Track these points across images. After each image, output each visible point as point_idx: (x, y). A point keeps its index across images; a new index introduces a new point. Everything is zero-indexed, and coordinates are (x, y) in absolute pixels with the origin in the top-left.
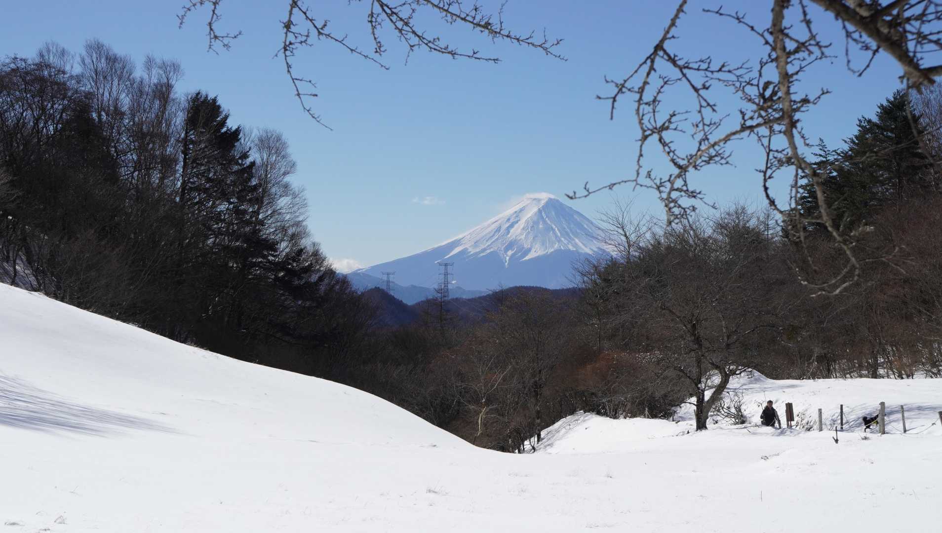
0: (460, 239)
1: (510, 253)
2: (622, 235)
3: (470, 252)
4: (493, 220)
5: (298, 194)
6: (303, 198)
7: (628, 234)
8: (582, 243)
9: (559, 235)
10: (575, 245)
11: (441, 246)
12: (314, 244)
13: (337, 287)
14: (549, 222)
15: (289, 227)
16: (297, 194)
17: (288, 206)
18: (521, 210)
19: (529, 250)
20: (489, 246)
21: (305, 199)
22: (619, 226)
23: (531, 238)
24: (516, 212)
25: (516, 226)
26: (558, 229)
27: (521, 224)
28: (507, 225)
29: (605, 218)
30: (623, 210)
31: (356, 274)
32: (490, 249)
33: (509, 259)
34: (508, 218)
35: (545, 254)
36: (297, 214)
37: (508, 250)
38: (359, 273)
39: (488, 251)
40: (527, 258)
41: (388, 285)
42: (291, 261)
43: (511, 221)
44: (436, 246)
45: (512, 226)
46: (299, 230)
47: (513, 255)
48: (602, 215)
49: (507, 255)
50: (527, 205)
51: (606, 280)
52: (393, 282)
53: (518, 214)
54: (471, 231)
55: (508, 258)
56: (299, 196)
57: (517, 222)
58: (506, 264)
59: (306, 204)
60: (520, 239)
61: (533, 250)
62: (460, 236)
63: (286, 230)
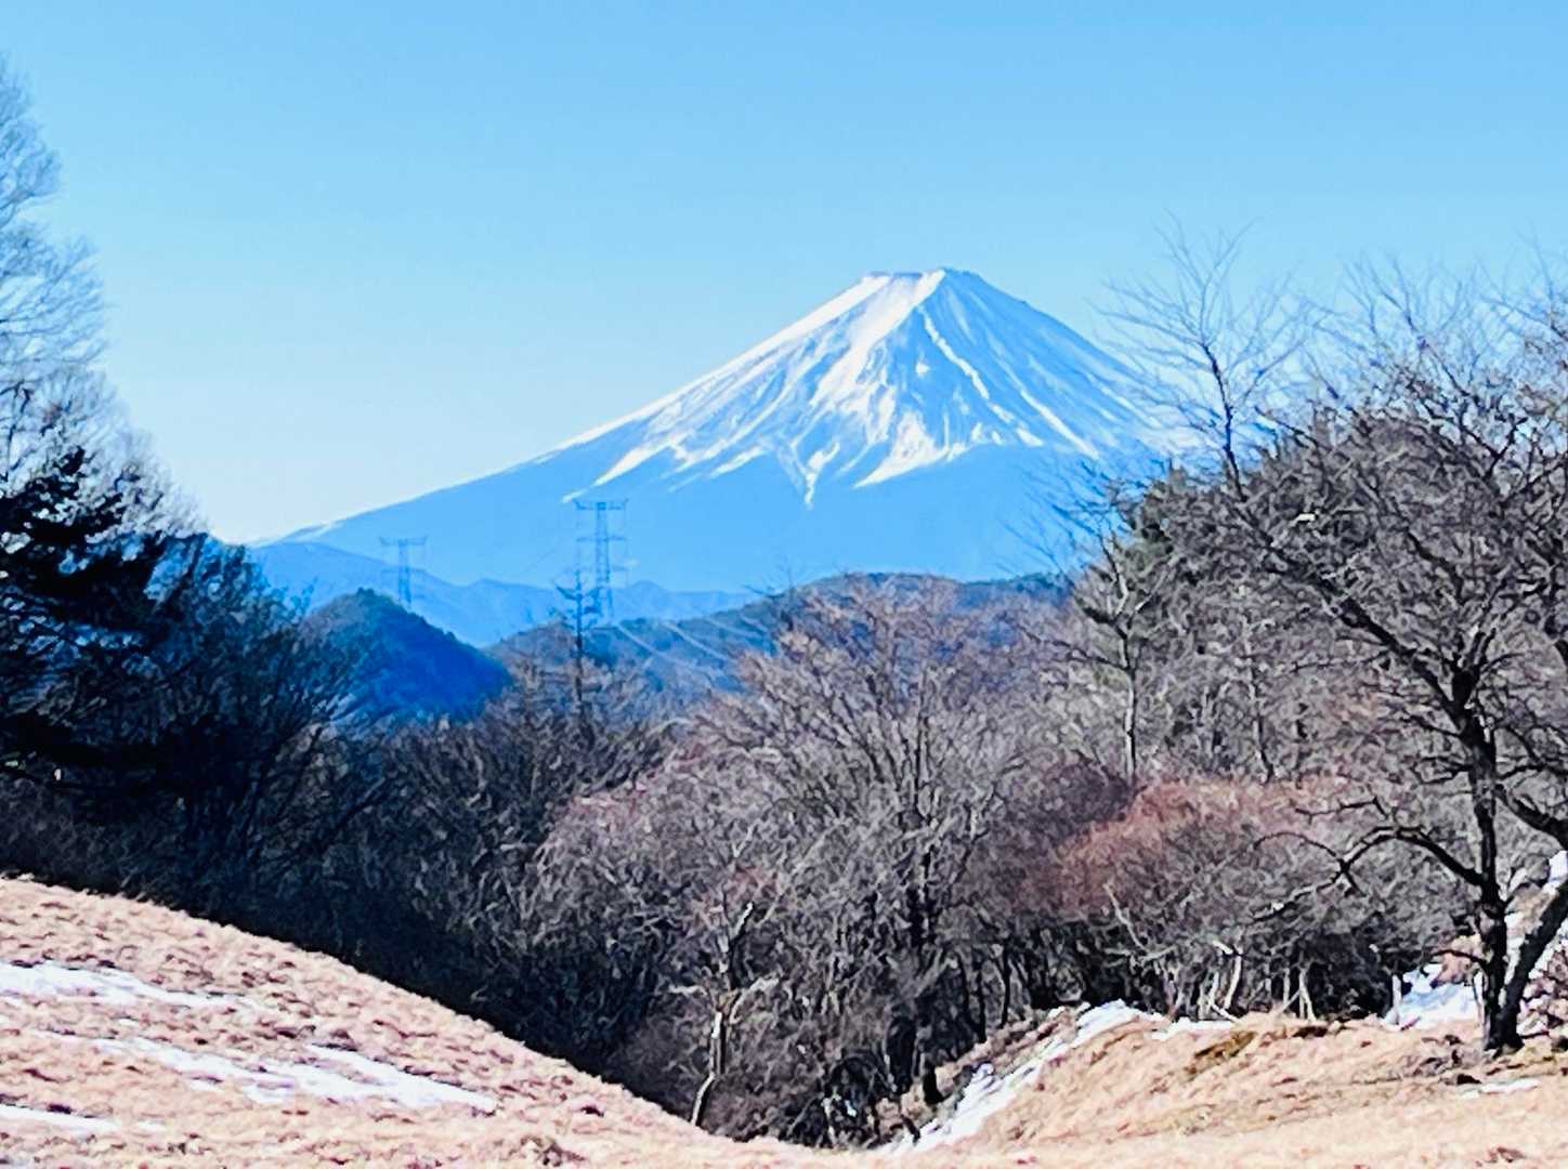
0: (646, 422)
1: (819, 460)
2: (1200, 366)
3: (683, 461)
4: (760, 350)
5: (67, 269)
6: (86, 279)
7: (1221, 366)
8: (1065, 422)
9: (984, 392)
10: (1041, 429)
11: (582, 446)
12: (128, 439)
13: (214, 587)
14: (948, 352)
15: (38, 382)
16: (62, 263)
17: (33, 309)
18: (856, 313)
19: (883, 450)
20: (747, 438)
21: (91, 285)
22: (1188, 335)
23: (887, 405)
24: (836, 321)
25: (837, 369)
26: (982, 377)
27: (857, 359)
28: (809, 364)
29: (1138, 309)
30: (1204, 278)
31: (289, 549)
32: (749, 449)
33: (819, 482)
34: (806, 341)
35: (937, 464)
36: (67, 335)
37: (813, 452)
38: (302, 544)
39: (744, 458)
40: (879, 475)
41: (404, 586)
42: (46, 497)
43: (820, 352)
44: (565, 445)
45: (823, 367)
46: (74, 389)
47: (830, 468)
48: (1129, 301)
49: (810, 470)
50: (874, 296)
51: (1153, 532)
52: (419, 571)
53: (841, 327)
54: (685, 390)
55: (812, 478)
56: (73, 272)
57: (843, 352)
58: (809, 497)
59: (95, 299)
60: (854, 414)
61: (899, 448)
62: (643, 413)
63: (27, 393)
